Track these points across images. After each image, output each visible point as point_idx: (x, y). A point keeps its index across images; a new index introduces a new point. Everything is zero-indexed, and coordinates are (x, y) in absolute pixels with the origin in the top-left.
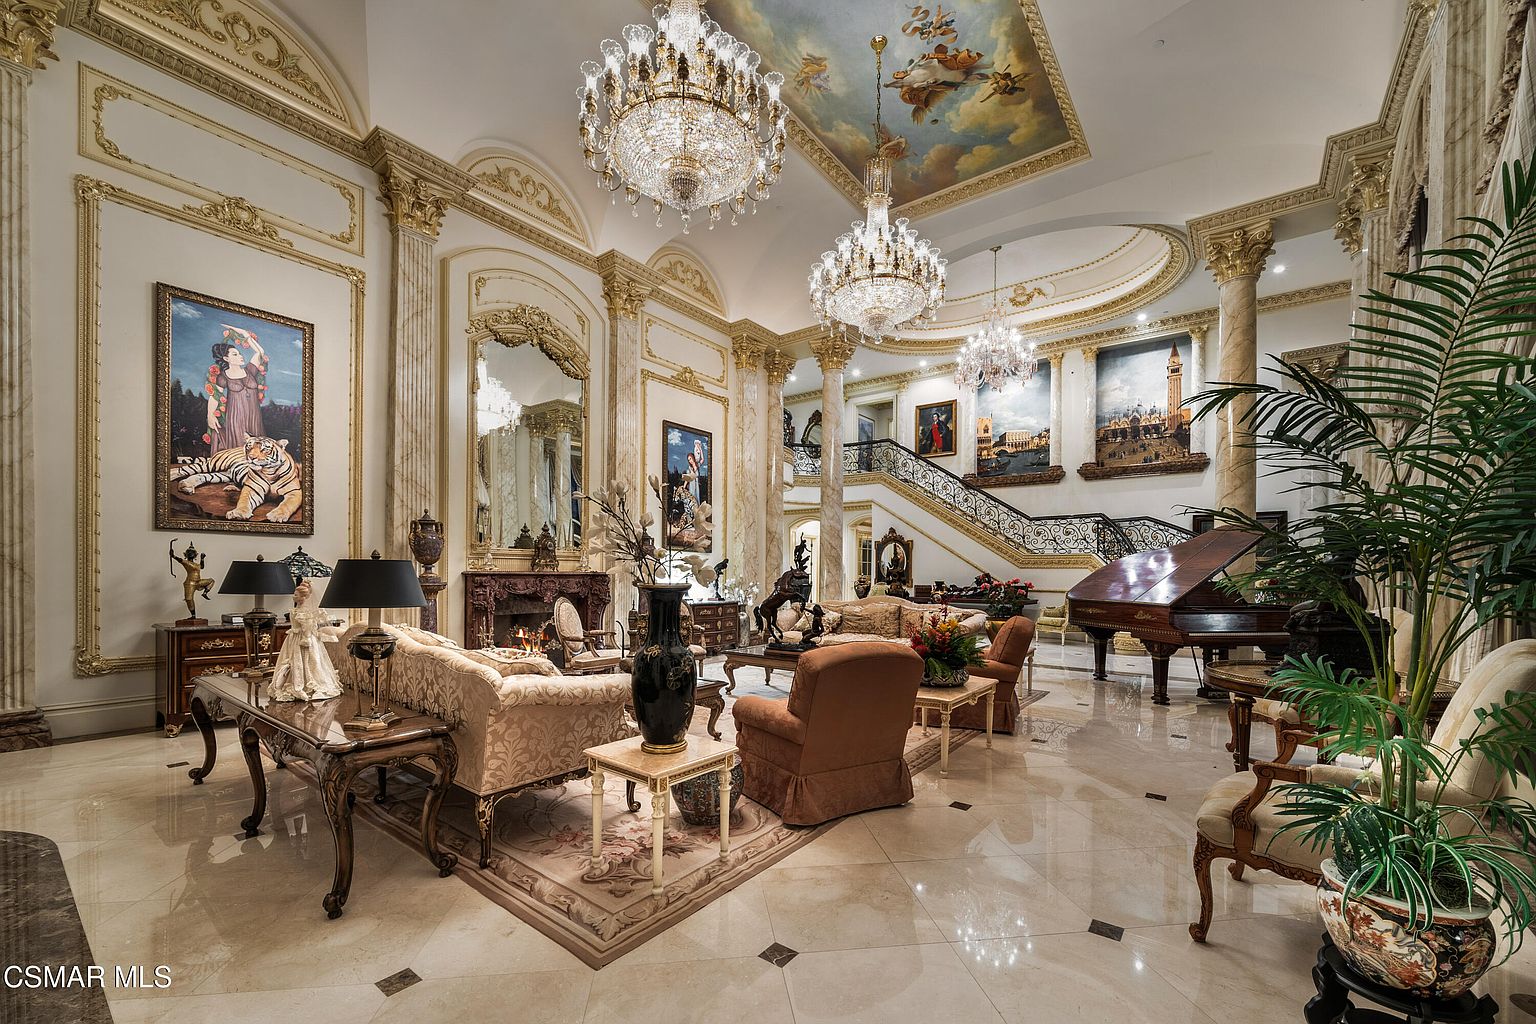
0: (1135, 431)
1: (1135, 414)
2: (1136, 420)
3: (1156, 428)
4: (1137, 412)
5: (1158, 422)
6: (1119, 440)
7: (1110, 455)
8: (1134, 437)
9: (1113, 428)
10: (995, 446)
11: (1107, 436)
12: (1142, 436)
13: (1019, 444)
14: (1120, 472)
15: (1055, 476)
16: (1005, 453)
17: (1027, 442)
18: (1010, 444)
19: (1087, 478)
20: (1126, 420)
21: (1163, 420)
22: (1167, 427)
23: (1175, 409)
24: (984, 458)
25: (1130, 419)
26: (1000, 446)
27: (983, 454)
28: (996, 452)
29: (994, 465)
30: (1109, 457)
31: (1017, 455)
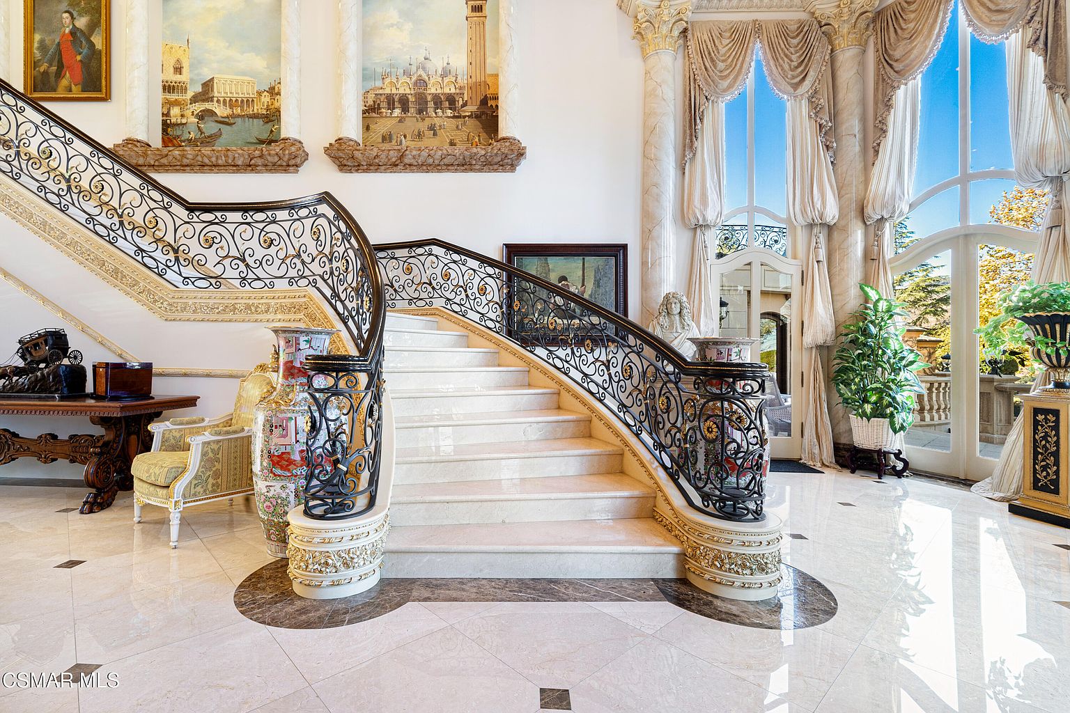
0: (422, 101)
1: (421, 72)
2: (421, 83)
3: (451, 100)
4: (424, 69)
5: (453, 91)
6: (397, 112)
7: (384, 139)
8: (420, 111)
9: (388, 91)
10: (195, 99)
11: (379, 105)
12: (431, 111)
13: (237, 101)
14: (394, 160)
15: (287, 157)
16: (212, 116)
17: (250, 100)
18: (222, 99)
19: (343, 167)
20: (408, 80)
21: (461, 88)
22: (466, 99)
23: (478, 72)
24: (174, 120)
25: (414, 79)
26: (203, 101)
27: (172, 113)
28: (195, 113)
29: (192, 135)
30: (383, 142)
31: (232, 121)
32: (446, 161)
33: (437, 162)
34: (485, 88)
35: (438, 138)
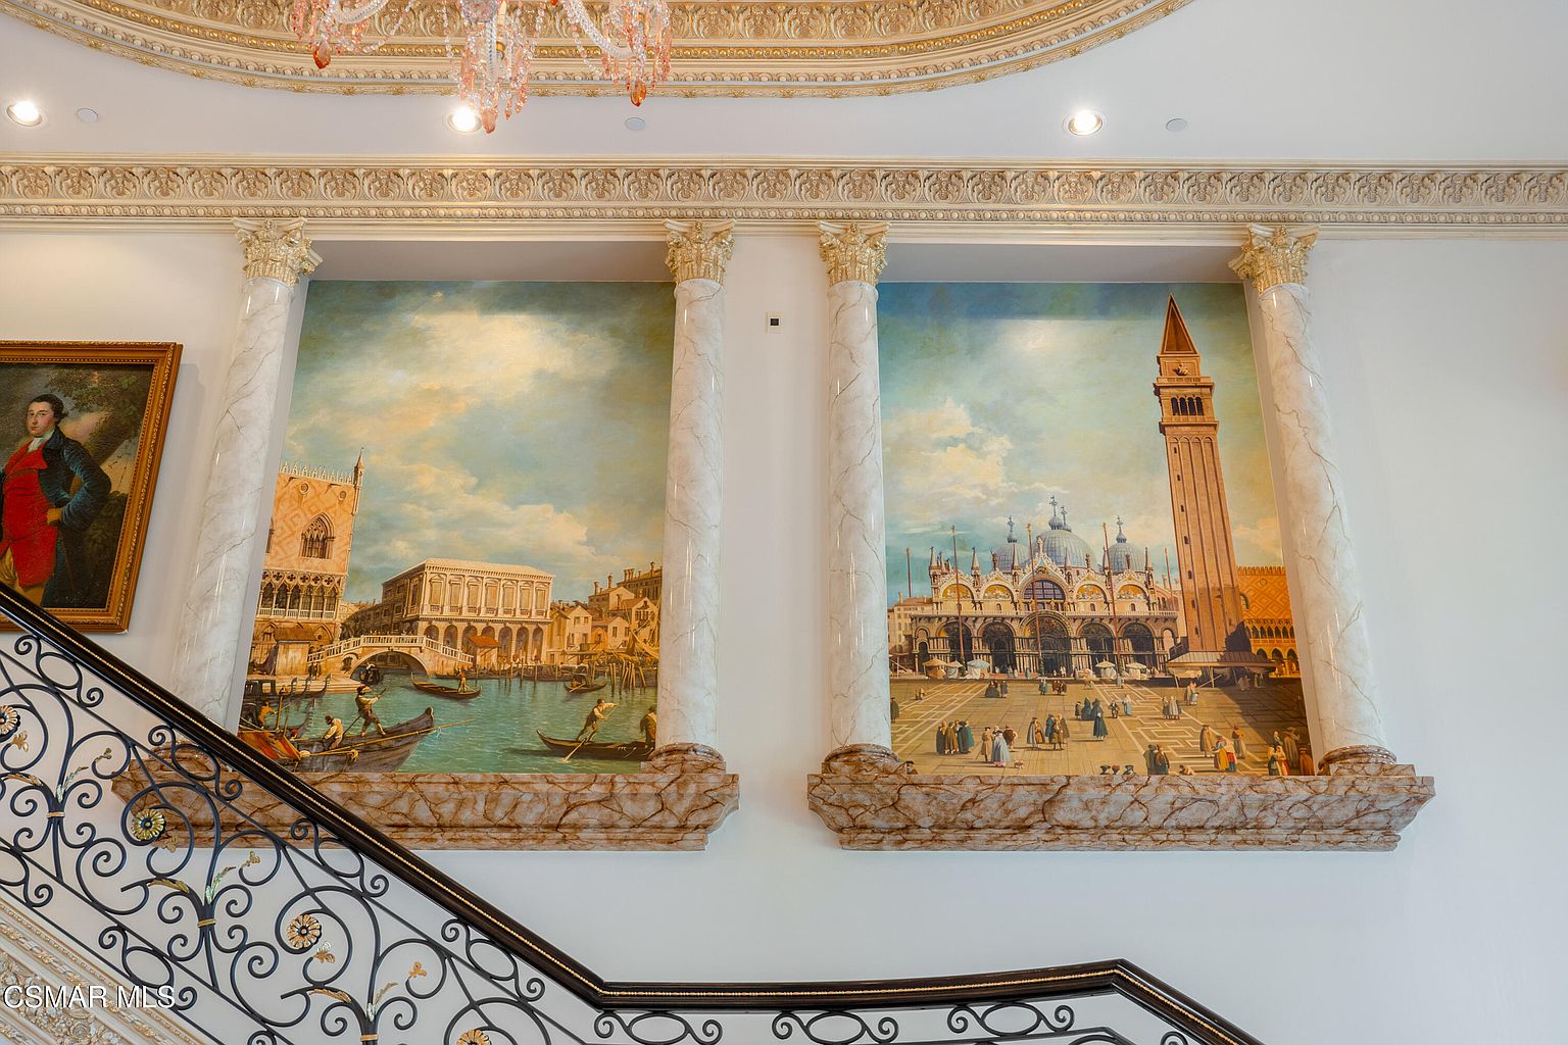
0: (1052, 638)
1: (1042, 560)
2: (1044, 588)
3: (1141, 637)
4: (1052, 552)
5: (1142, 610)
6: (980, 667)
7: (943, 743)
8: (1049, 666)
9: (949, 609)
10: (359, 624)
11: (924, 646)
12: (1082, 665)
13: (488, 630)
14: (1022, 812)
15: (686, 803)
16: (408, 672)
17: (531, 628)
18: (442, 626)
19: (852, 831)
20: (1007, 581)
21: (1164, 604)
22: (1182, 632)
23: (1210, 562)
24: (284, 683)
25: (1025, 577)
26: (385, 629)
27: (282, 661)
28: (355, 663)
29: (338, 727)
30: (941, 750)
31: (469, 687)
32: (1186, 817)
33: (1155, 820)
34: (1236, 604)
35: (1108, 741)
